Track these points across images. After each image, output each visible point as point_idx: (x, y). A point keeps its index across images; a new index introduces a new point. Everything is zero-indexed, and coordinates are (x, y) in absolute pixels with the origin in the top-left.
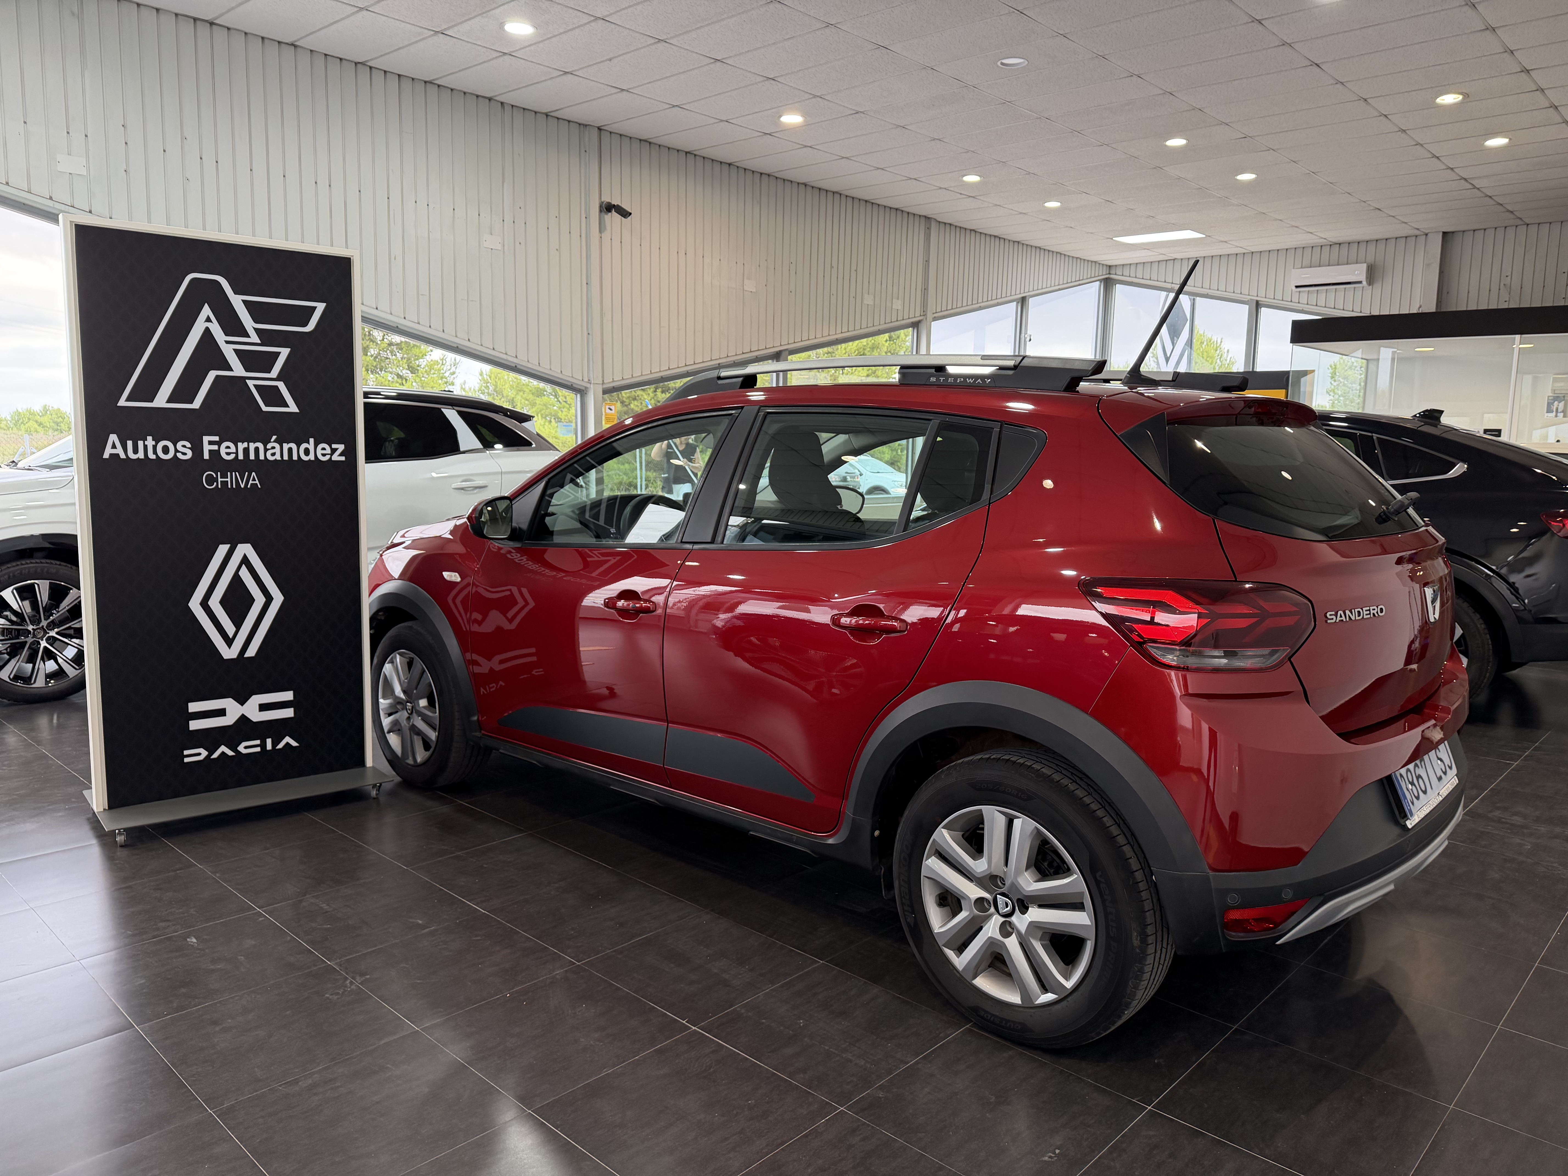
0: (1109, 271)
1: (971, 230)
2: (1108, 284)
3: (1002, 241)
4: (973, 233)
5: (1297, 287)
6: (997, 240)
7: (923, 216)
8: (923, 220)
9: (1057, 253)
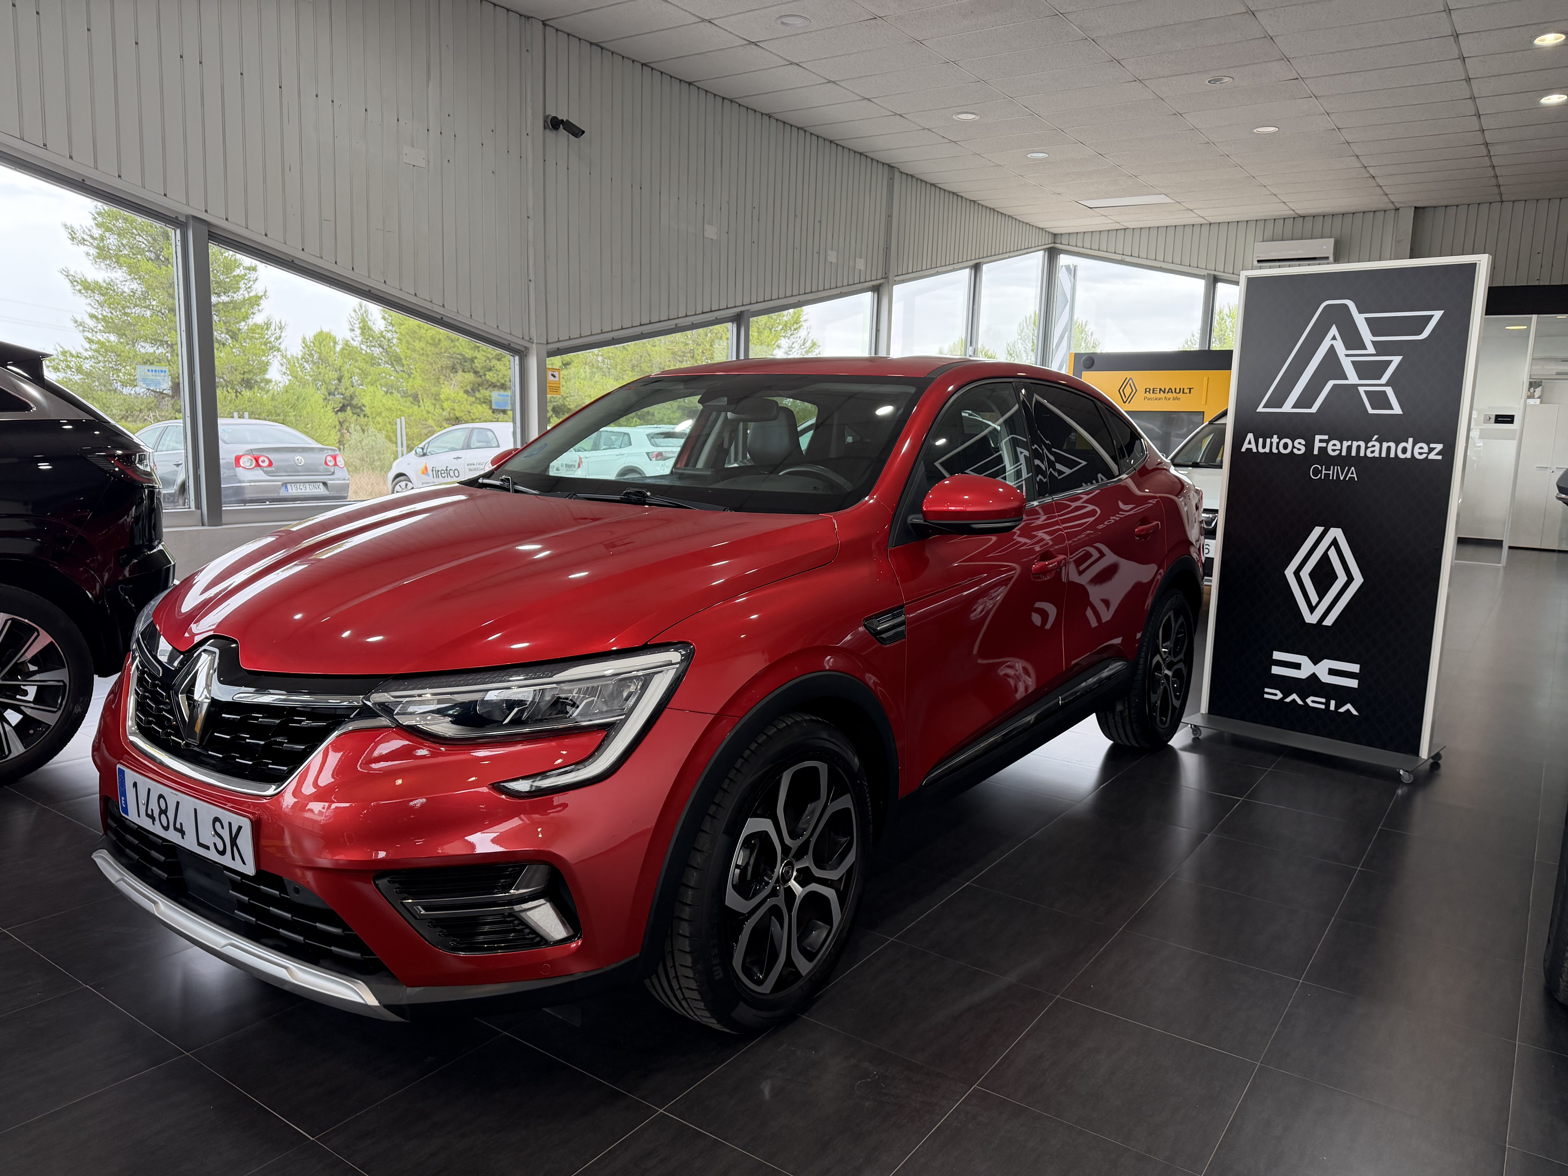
0: (1054, 240)
1: (931, 184)
2: (1052, 254)
3: (960, 198)
4: (933, 188)
5: (1259, 261)
6: (955, 197)
7: (886, 164)
8: (886, 167)
9: (1009, 216)
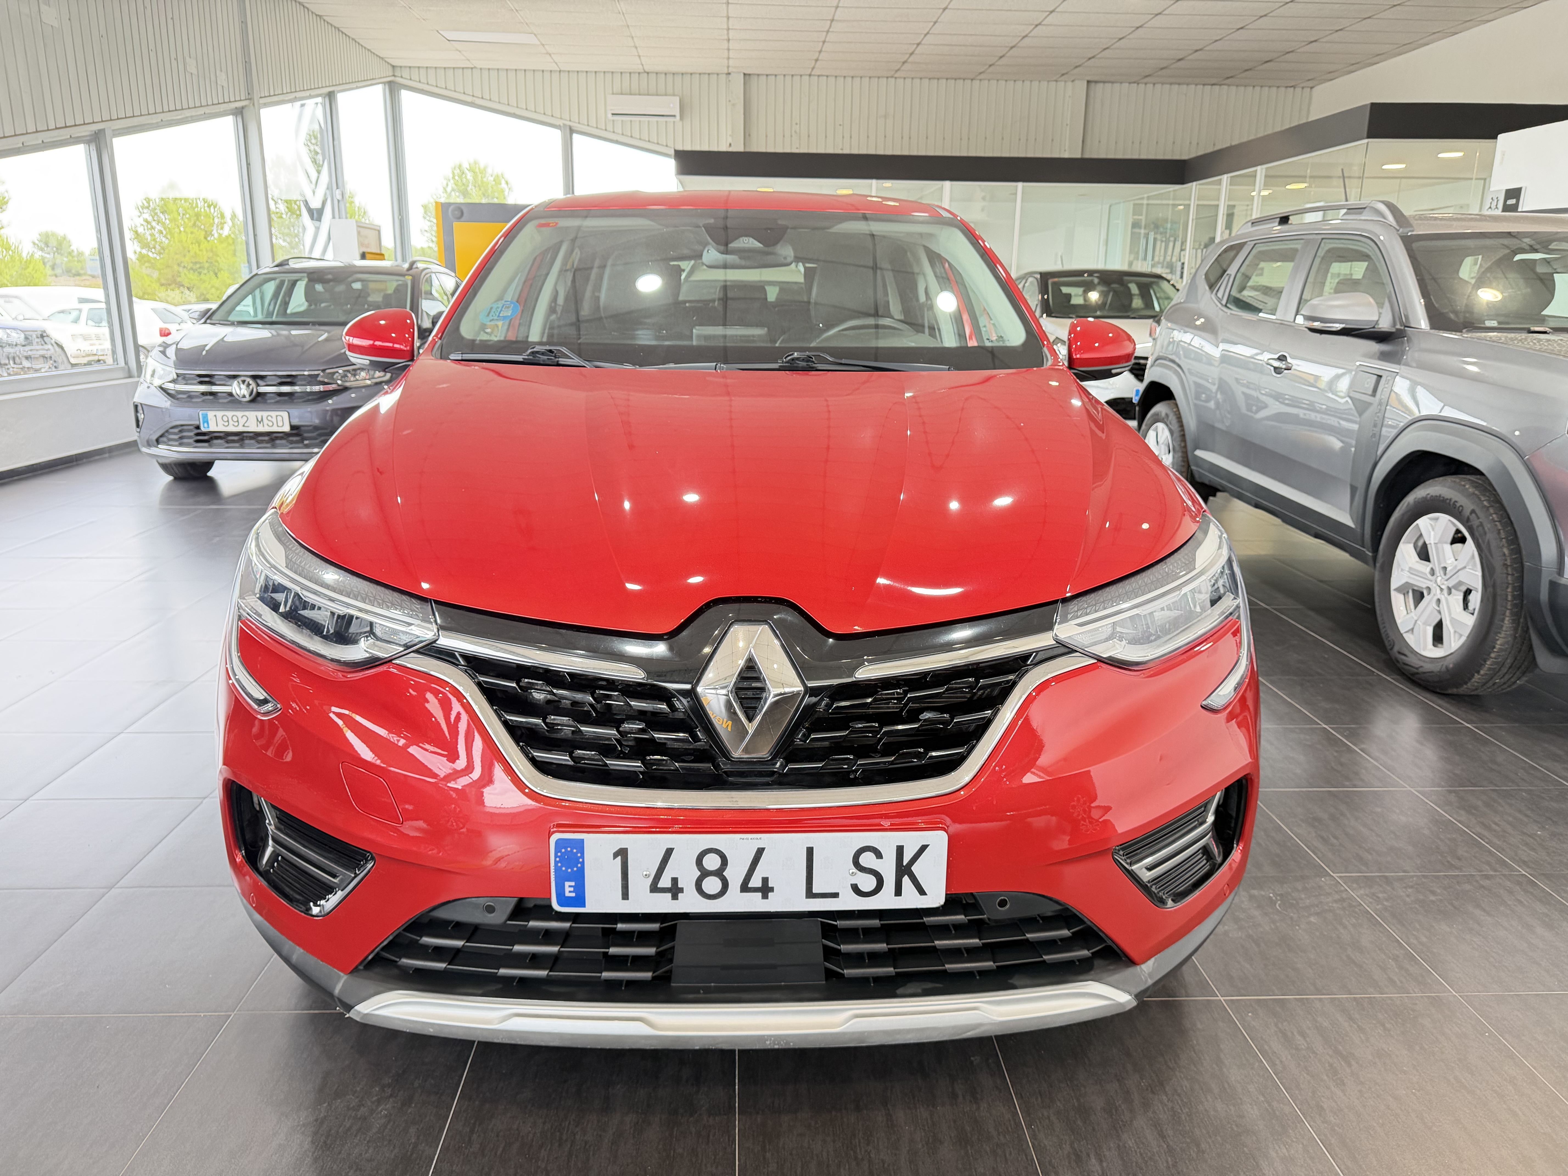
0: (394, 72)
2: (393, 88)
3: (307, 11)
5: (613, 114)
9: (352, 39)
